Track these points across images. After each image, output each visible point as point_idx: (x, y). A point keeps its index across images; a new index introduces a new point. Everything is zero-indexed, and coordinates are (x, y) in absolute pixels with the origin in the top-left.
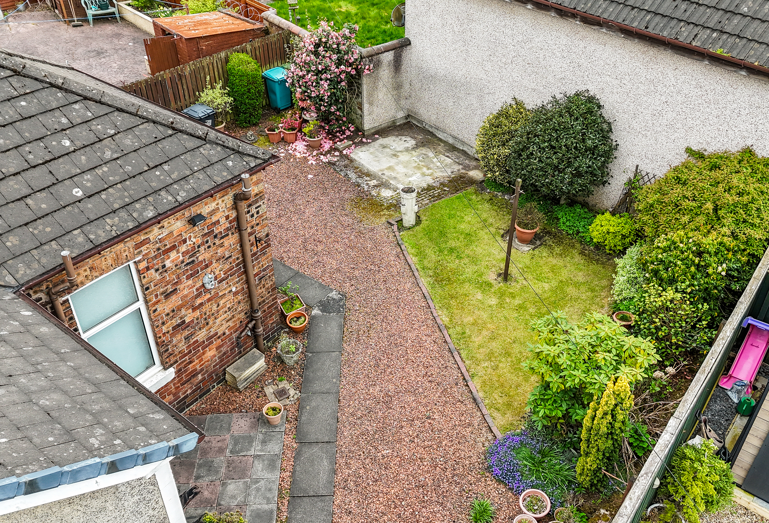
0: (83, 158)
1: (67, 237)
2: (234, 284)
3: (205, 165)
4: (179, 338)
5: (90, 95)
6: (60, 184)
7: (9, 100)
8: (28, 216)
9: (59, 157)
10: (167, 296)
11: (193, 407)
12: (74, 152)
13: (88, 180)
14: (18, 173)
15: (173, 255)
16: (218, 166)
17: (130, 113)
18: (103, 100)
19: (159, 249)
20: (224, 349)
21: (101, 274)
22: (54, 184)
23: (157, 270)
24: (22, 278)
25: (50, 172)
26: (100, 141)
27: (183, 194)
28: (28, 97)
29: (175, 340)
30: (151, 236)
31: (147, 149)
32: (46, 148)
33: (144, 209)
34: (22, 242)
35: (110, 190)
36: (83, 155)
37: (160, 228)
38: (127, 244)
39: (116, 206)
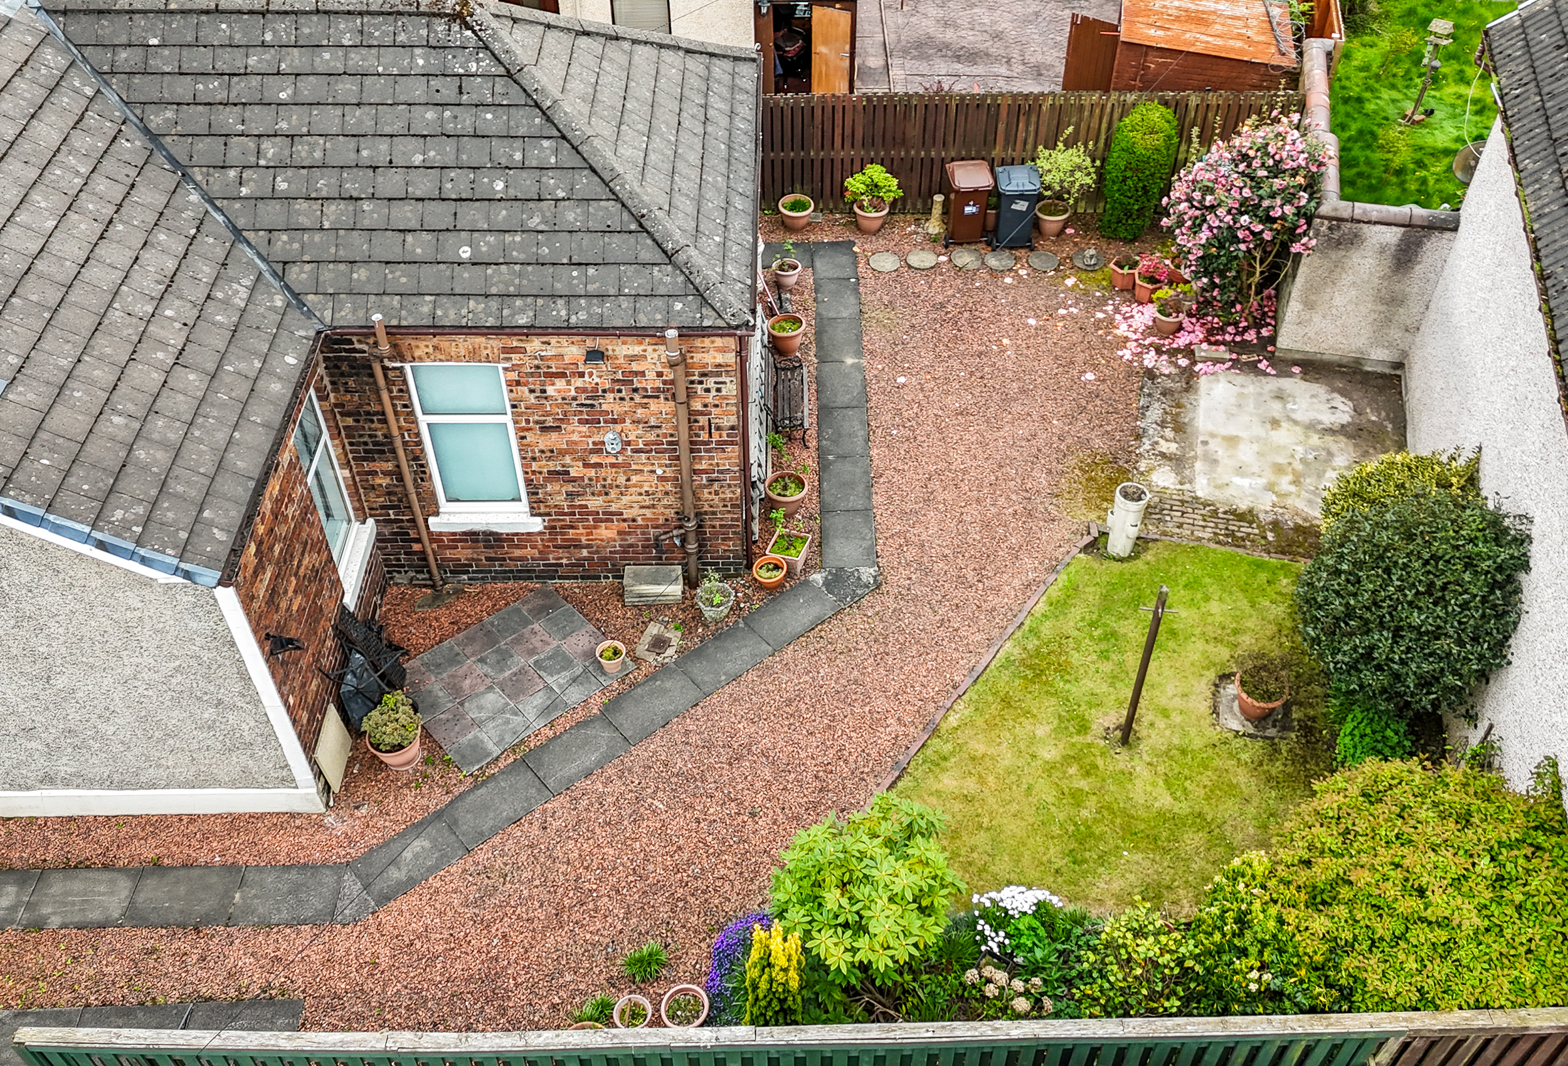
0: (504, 212)
1: (415, 299)
2: (660, 466)
3: (642, 292)
4: (558, 488)
5: (569, 135)
6: (456, 233)
7: (477, 106)
8: (395, 254)
9: (477, 200)
10: (545, 429)
11: (567, 583)
12: (499, 200)
13: (487, 243)
14: (422, 200)
15: (560, 383)
16: (659, 302)
17: (602, 180)
18: (580, 148)
19: (538, 367)
20: (631, 540)
21: (448, 360)
22: (448, 230)
23: (532, 391)
24: (339, 320)
25: (455, 214)
26: (540, 200)
27: (583, 316)
28: (500, 110)
29: (549, 488)
30: (529, 347)
31: (587, 237)
32: (473, 182)
33: (522, 311)
34: (369, 280)
35: (503, 267)
36: (507, 209)
37: (543, 343)
38: (491, 342)
39: (494, 290)
